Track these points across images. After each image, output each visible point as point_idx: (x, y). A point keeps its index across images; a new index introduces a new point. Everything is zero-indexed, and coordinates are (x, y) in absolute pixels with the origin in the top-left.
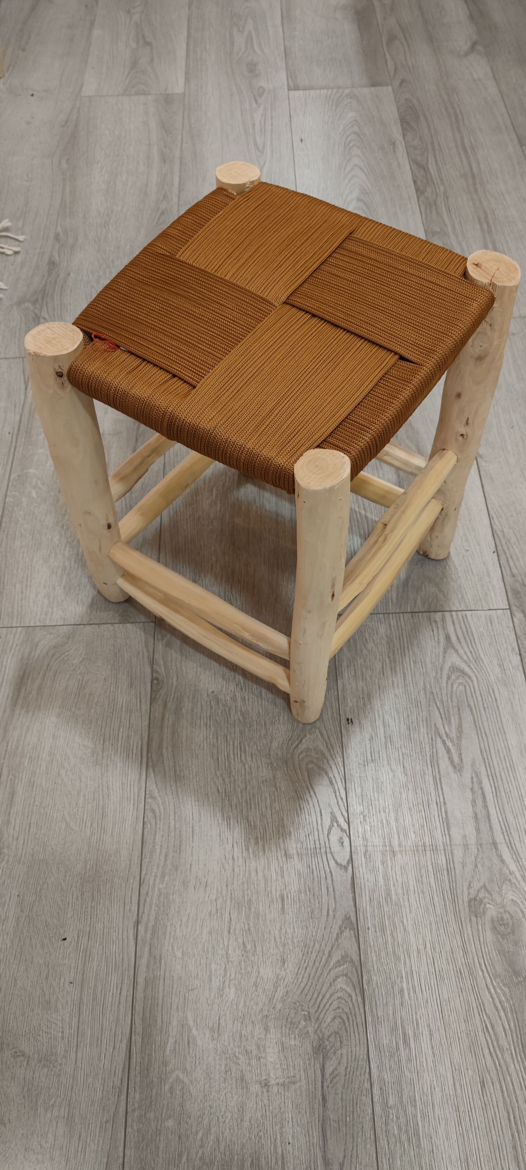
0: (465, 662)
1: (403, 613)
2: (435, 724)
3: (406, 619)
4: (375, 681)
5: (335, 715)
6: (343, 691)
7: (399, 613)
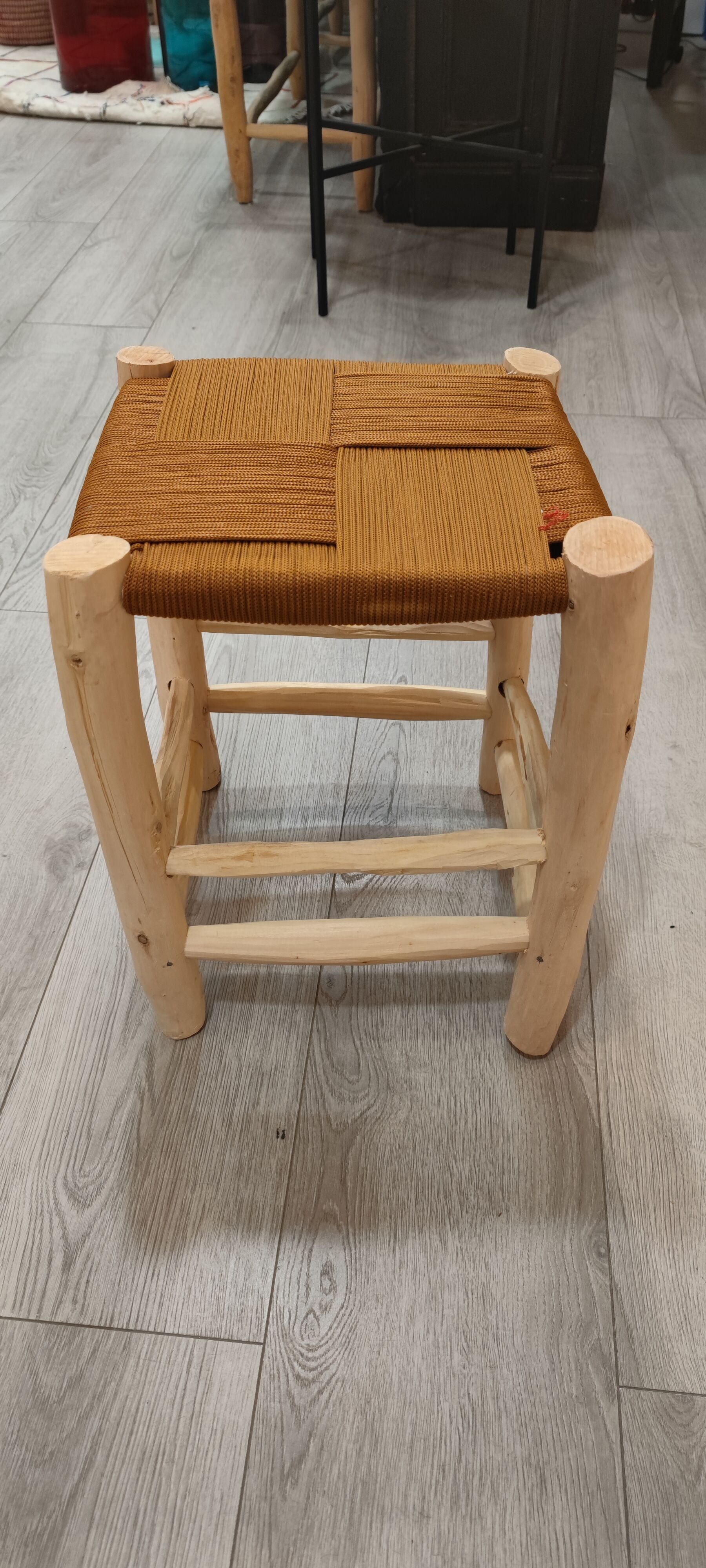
0: (59, 1213)
1: (127, 1330)
2: (153, 1115)
3: (127, 1314)
4: (223, 1196)
5: (301, 1147)
6: (279, 1185)
7: (135, 1331)
